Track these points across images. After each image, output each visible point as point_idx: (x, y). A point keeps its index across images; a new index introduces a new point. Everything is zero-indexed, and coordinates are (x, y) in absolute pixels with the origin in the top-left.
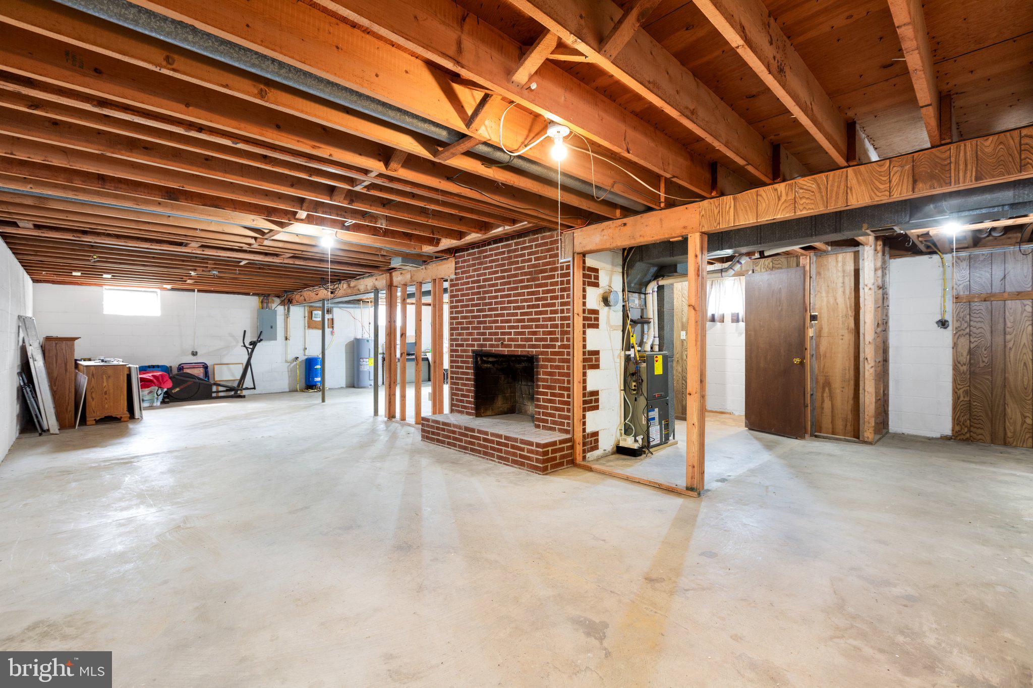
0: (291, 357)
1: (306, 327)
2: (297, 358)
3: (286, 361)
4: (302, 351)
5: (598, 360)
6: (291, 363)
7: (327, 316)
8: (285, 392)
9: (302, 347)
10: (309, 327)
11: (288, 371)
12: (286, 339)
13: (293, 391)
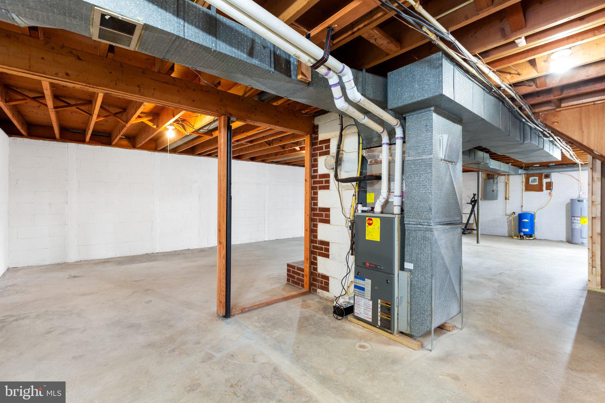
0: (509, 212)
1: (524, 190)
2: (514, 213)
3: (506, 215)
4: (520, 208)
5: (328, 216)
6: (510, 216)
7: (545, 181)
8: (505, 236)
9: (520, 205)
10: (527, 189)
11: (508, 222)
12: (506, 199)
13: (510, 236)
